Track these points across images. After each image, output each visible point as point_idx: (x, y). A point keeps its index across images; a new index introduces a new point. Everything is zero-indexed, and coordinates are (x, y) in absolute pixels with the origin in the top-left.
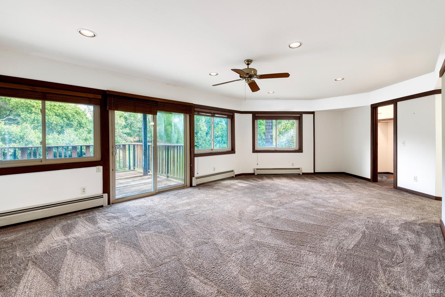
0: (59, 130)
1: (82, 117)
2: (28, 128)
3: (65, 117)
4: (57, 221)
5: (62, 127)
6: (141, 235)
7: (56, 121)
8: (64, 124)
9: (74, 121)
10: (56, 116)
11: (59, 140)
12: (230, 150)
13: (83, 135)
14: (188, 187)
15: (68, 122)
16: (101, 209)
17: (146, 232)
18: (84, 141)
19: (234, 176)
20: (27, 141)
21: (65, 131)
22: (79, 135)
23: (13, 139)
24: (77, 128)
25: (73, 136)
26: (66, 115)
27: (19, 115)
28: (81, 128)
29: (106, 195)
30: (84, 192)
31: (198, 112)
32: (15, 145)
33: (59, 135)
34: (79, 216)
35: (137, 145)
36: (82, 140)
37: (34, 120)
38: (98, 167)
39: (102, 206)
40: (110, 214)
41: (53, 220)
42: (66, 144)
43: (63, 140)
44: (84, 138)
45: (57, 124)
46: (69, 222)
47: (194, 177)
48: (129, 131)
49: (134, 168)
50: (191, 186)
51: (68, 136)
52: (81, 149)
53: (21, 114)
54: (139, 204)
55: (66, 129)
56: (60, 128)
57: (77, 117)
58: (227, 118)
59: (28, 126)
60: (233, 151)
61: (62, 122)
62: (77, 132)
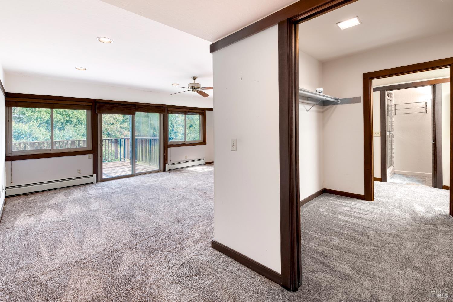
0: (60, 126)
1: (81, 114)
2: (35, 126)
3: (65, 115)
4: (61, 191)
5: (62, 124)
6: (114, 196)
7: (57, 118)
8: (64, 121)
9: (73, 118)
10: (57, 114)
11: (60, 136)
12: (202, 141)
13: (81, 131)
14: (162, 172)
15: (68, 119)
16: (91, 184)
17: (118, 195)
18: (82, 136)
19: (205, 164)
20: (34, 137)
21: (65, 128)
22: (77, 131)
23: (22, 136)
24: (76, 124)
25: (72, 132)
26: (66, 113)
27: (25, 114)
28: (79, 125)
29: (95, 175)
30: (79, 172)
31: (171, 111)
32: (24, 141)
33: (59, 131)
34: (76, 188)
35: (127, 139)
36: (80, 136)
37: (37, 118)
38: (89, 155)
39: (92, 183)
40: (97, 187)
41: (58, 190)
42: (66, 139)
43: (64, 135)
44: (82, 133)
45: (57, 121)
46: (69, 191)
47: (167, 163)
48: (127, 126)
49: (125, 160)
50: (165, 170)
51: (68, 132)
52: (79, 143)
53: (26, 112)
54: (119, 182)
55: (66, 125)
56: (60, 124)
57: (76, 114)
58: (200, 115)
59: (34, 125)
60: (204, 142)
61: (63, 119)
62: (76, 128)
